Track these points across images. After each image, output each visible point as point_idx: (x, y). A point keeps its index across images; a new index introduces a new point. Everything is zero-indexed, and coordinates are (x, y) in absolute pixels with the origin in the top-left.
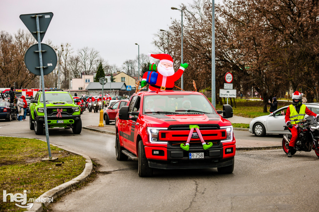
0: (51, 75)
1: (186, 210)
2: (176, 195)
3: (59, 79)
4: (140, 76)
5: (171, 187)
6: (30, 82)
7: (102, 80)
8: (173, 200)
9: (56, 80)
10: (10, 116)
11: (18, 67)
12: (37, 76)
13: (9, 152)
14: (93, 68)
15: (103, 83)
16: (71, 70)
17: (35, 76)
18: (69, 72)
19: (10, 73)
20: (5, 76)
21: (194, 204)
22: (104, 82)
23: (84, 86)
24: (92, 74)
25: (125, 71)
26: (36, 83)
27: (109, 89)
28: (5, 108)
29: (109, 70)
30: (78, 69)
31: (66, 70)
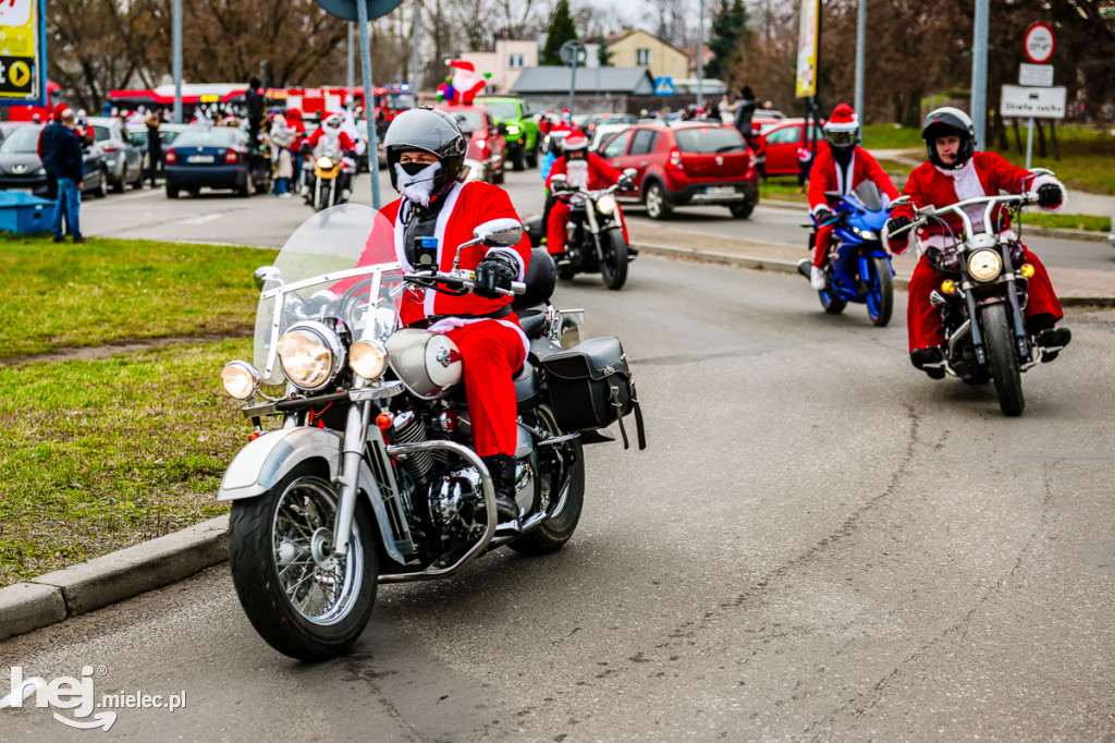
0: (389, 40)
1: (875, 499)
2: (838, 449)
3: (415, 58)
4: (706, 44)
5: (818, 423)
6: (317, 62)
7: (571, 50)
8: (827, 466)
9: (405, 60)
10: (249, 179)
11: (275, 14)
12: (341, 45)
13: (245, 295)
14: (535, 17)
15: (573, 61)
16: (459, 25)
17: (335, 41)
18: (452, 32)
19: (246, 31)
20: (231, 43)
21: (903, 482)
22: (577, 56)
23: (504, 79)
24: (531, 37)
25: (651, 27)
26: (335, 67)
27: (593, 93)
28: (230, 151)
29: (591, 25)
30: (481, 17)
31: (441, 25)
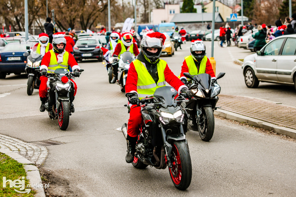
17: (106, 6)
18: (149, 3)
19: (74, 3)
23: (168, 18)
24: (177, 4)
27: (201, 22)
